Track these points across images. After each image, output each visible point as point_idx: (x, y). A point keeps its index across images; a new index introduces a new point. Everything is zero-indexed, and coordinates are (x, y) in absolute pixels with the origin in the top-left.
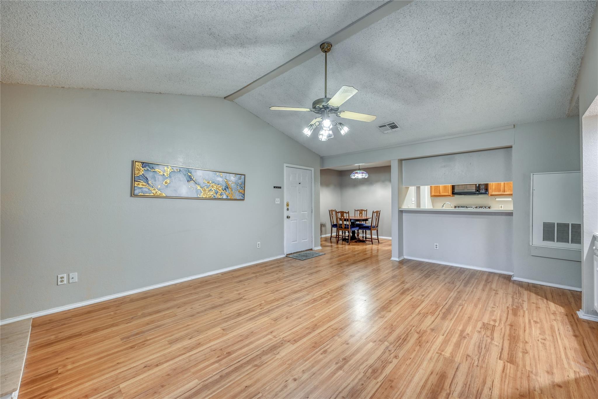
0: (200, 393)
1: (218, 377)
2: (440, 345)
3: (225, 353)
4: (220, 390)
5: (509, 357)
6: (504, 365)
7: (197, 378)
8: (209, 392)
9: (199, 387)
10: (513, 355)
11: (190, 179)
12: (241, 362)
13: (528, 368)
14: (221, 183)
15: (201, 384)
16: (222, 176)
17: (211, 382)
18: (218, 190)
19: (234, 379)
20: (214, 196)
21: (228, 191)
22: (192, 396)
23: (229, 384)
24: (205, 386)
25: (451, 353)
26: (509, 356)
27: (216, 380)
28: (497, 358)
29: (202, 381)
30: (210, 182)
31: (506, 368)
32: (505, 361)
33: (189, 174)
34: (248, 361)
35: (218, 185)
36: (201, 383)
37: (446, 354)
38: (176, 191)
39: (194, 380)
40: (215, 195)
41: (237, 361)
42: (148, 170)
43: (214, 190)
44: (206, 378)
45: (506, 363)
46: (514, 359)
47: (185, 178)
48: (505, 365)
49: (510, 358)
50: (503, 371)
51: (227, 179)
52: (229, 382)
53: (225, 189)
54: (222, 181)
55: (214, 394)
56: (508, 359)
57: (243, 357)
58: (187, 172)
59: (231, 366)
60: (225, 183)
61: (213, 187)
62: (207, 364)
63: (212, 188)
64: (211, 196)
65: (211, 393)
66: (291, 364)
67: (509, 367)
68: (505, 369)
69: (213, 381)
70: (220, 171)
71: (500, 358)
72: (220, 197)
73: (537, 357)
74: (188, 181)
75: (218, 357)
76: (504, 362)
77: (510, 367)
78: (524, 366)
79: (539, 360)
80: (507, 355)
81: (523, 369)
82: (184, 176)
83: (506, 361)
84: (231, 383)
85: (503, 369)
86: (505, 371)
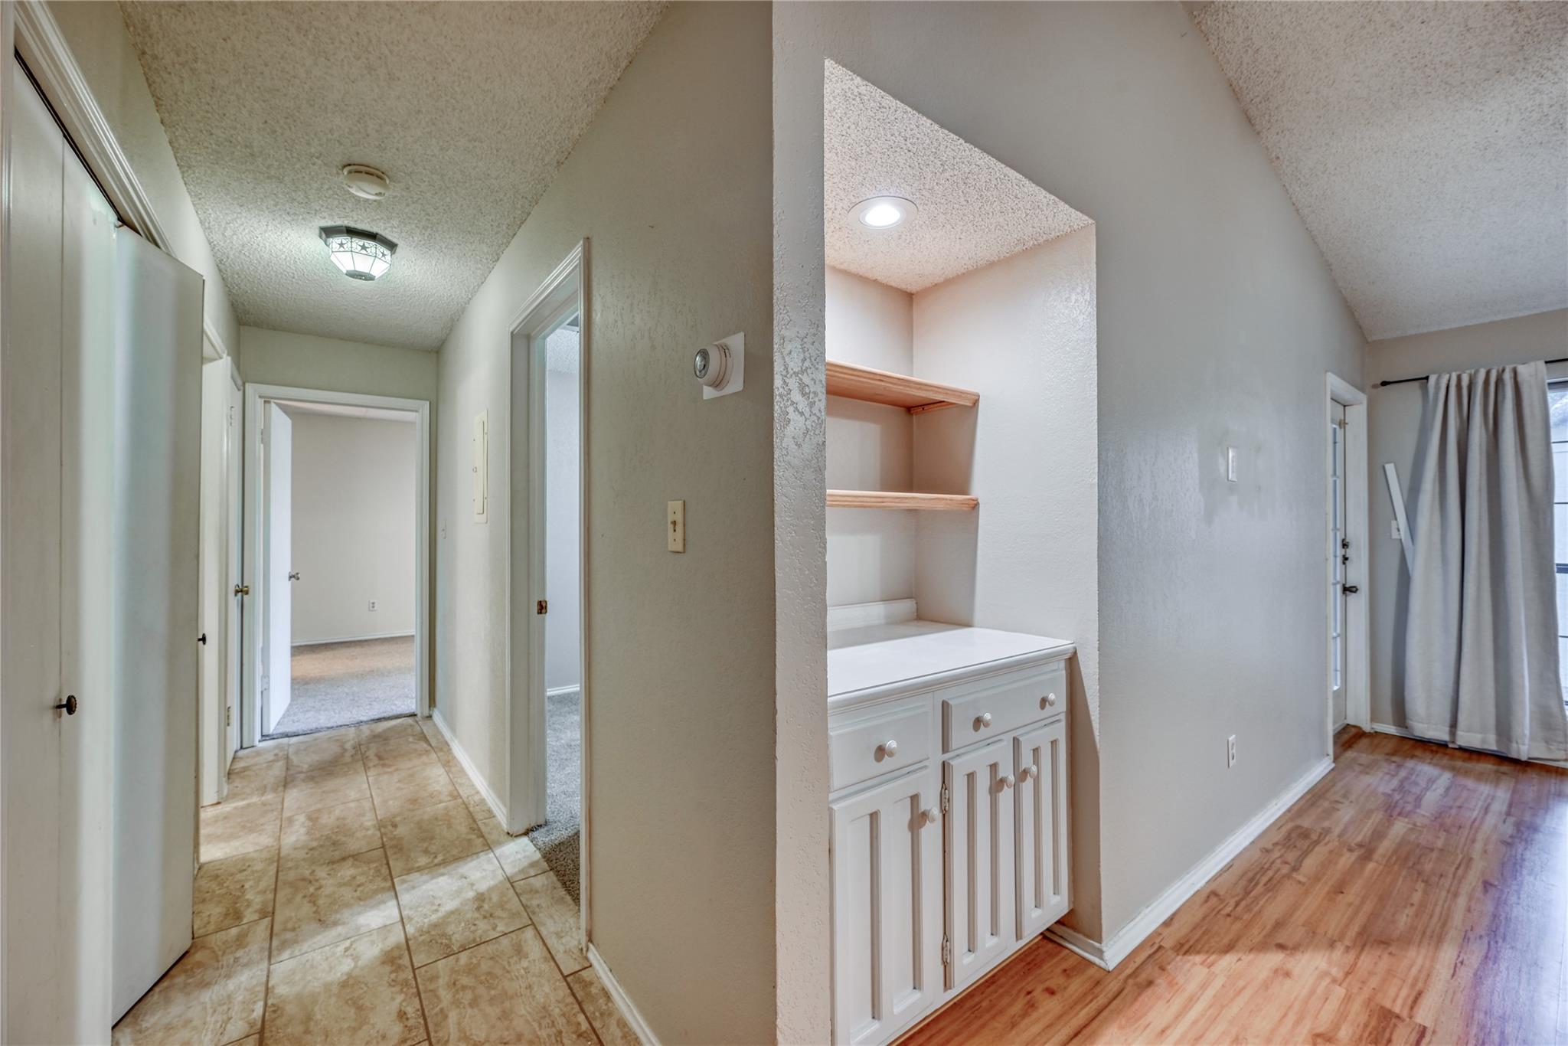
5: (1388, 1030)
6: (1415, 1009)
10: (1373, 1036)
13: (1340, 992)
26: (1387, 1035)
28: (1434, 1032)
31: (1409, 1002)
32: (1408, 1019)
45: (1405, 1014)
46: (1373, 1023)
48: (1412, 1008)
49: (1384, 1029)
50: (1420, 994)
56: (1395, 1025)
67: (1399, 1002)
68: (1411, 998)
71: (1423, 1032)
73: (1291, 1018)
76: (1411, 1017)
77: (1394, 1001)
78: (1348, 998)
79: (1290, 1007)
80: (1395, 1037)
81: (1355, 990)
83: (1403, 1021)
85: (1420, 1000)
86: (1414, 993)
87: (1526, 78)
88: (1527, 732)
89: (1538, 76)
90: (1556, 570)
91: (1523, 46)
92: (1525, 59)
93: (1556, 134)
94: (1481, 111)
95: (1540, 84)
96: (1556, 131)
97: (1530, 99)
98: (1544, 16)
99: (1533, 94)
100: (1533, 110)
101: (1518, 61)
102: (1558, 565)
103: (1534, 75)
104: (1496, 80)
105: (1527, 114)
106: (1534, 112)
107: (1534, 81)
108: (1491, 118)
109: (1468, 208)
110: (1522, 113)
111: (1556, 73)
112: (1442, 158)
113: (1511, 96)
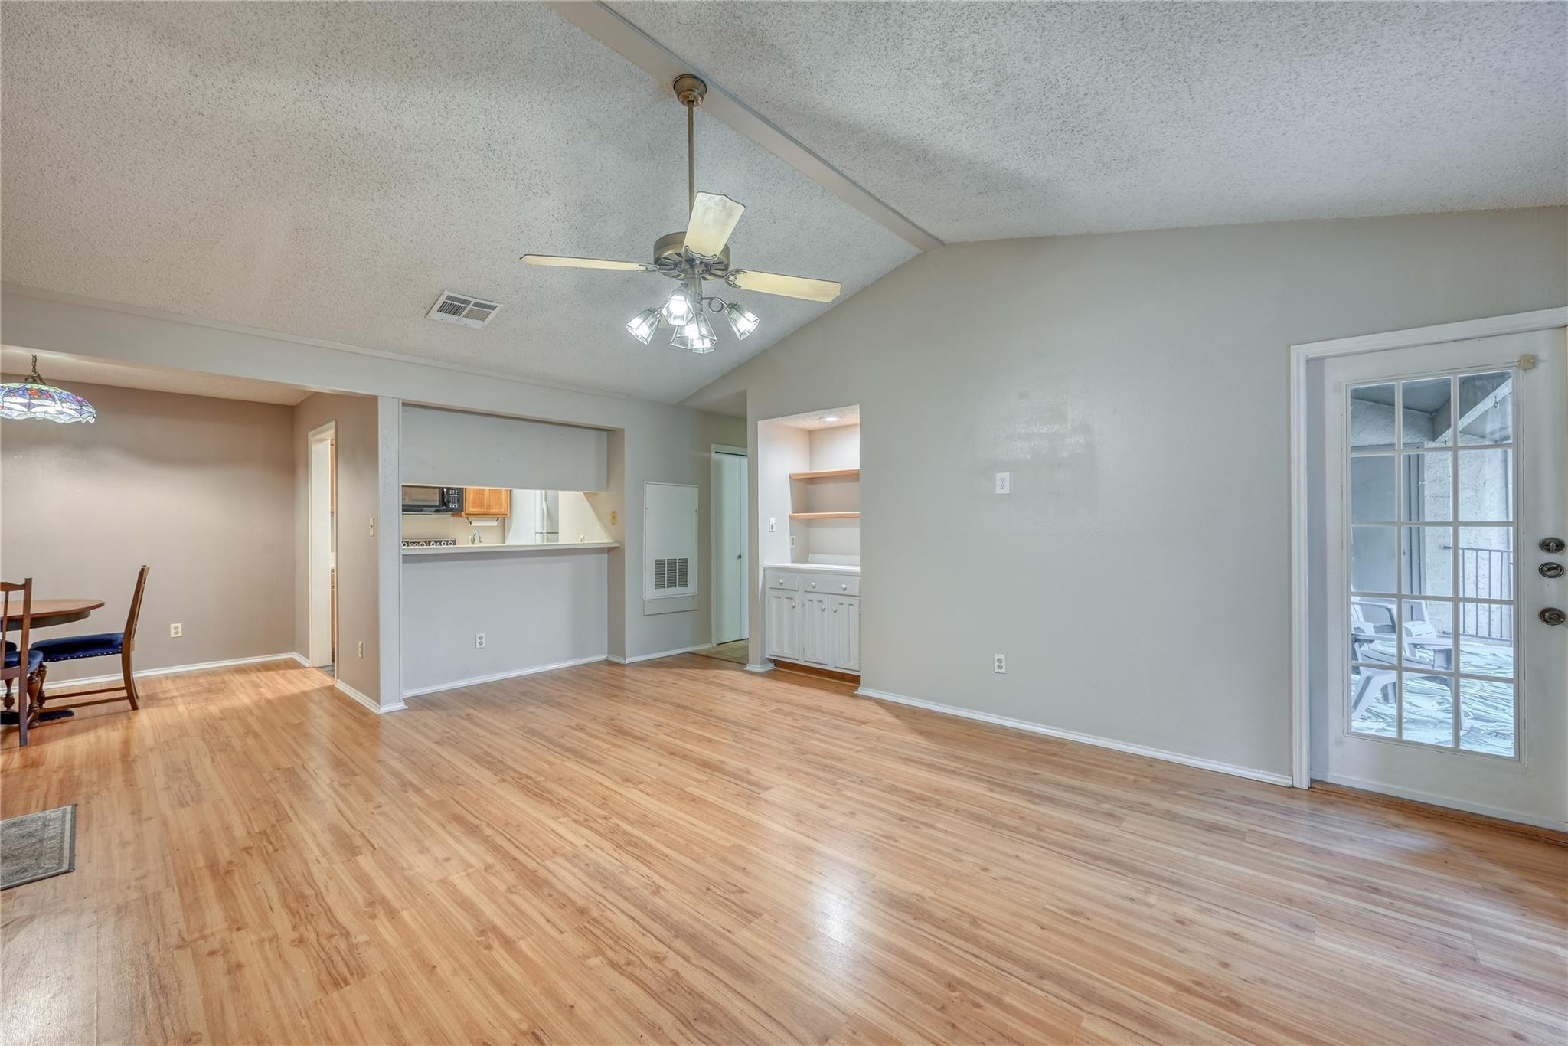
0: (1113, 1002)
1: (1047, 984)
3: (956, 994)
4: (1078, 967)
7: (1078, 1026)
8: (1097, 984)
9: (1099, 1011)
12: (976, 951)
15: (1089, 1010)
17: (1072, 992)
19: (1035, 952)
22: (1130, 1015)
23: (1054, 956)
24: (1088, 1000)
27: (1059, 984)
29: (1079, 1012)
34: (966, 940)
36: (1085, 1011)
39: (1085, 1030)
41: (974, 960)
44: (1065, 1005)
52: (1050, 958)
55: (1096, 975)
57: (956, 950)
59: (997, 968)
62: (1018, 1021)
65: (1097, 980)
66: (945, 875)
69: (1066, 988)
75: (977, 1005)
84: (1049, 954)
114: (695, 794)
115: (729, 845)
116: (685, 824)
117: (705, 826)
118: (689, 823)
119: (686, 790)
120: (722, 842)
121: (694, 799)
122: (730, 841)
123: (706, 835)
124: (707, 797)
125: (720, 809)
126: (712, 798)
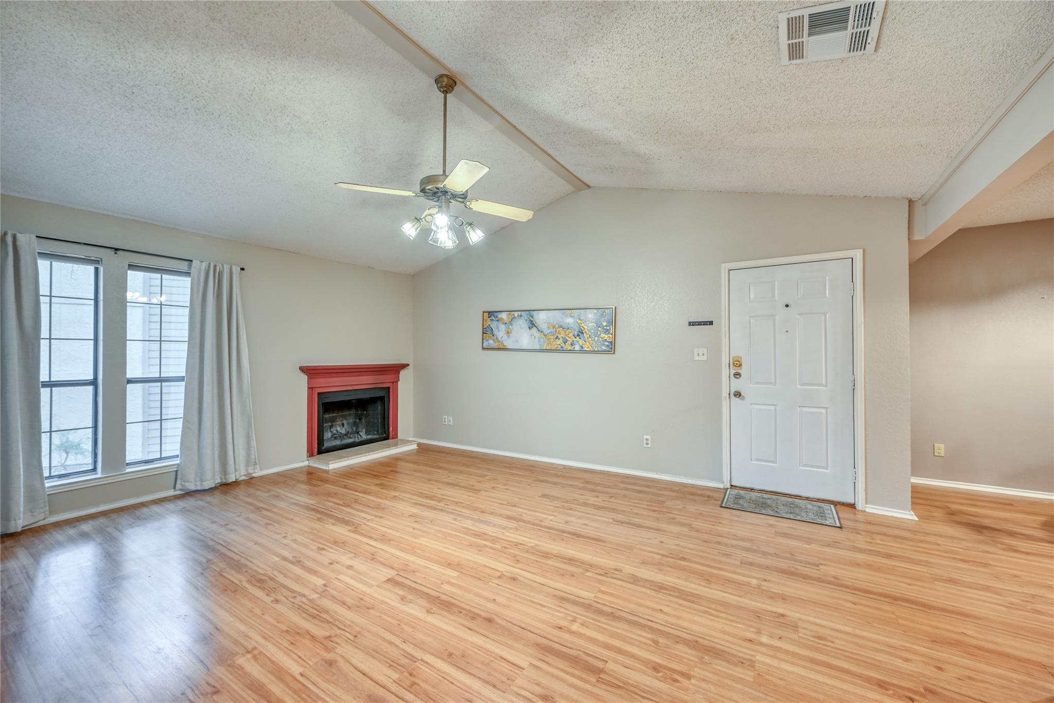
2: (273, 659)
11: (532, 325)
14: (573, 326)
16: (573, 315)
18: (567, 338)
20: (562, 347)
21: (582, 338)
25: (241, 668)
30: (557, 326)
33: (531, 319)
35: (568, 329)
37: (244, 658)
38: (517, 341)
40: (563, 345)
42: (493, 320)
43: (561, 338)
47: (526, 325)
51: (581, 318)
53: (578, 335)
54: (574, 322)
58: (529, 317)
60: (578, 325)
61: (560, 333)
63: (558, 335)
64: (557, 348)
70: (570, 307)
72: (571, 348)
74: (529, 328)
82: (525, 321)
87: (111, 42)
88: (22, 509)
89: (117, 46)
90: (41, 386)
91: (121, 21)
92: (117, 30)
93: (106, 90)
94: (75, 39)
95: (115, 52)
96: (107, 88)
97: (106, 57)
98: (141, 14)
99: (109, 55)
100: (103, 65)
101: (114, 27)
102: (42, 382)
103: (116, 44)
104: (95, 27)
105: (99, 65)
106: (102, 66)
107: (114, 47)
108: (77, 49)
109: (25, 99)
110: (96, 61)
111: (127, 53)
112: (28, 49)
113: (97, 45)
114: (449, 570)
115: (422, 539)
116: (451, 547)
117: (438, 547)
118: (449, 549)
119: (459, 573)
120: (425, 539)
121: (449, 565)
122: (422, 540)
123: (436, 543)
124: (439, 568)
125: (429, 559)
126: (436, 567)
